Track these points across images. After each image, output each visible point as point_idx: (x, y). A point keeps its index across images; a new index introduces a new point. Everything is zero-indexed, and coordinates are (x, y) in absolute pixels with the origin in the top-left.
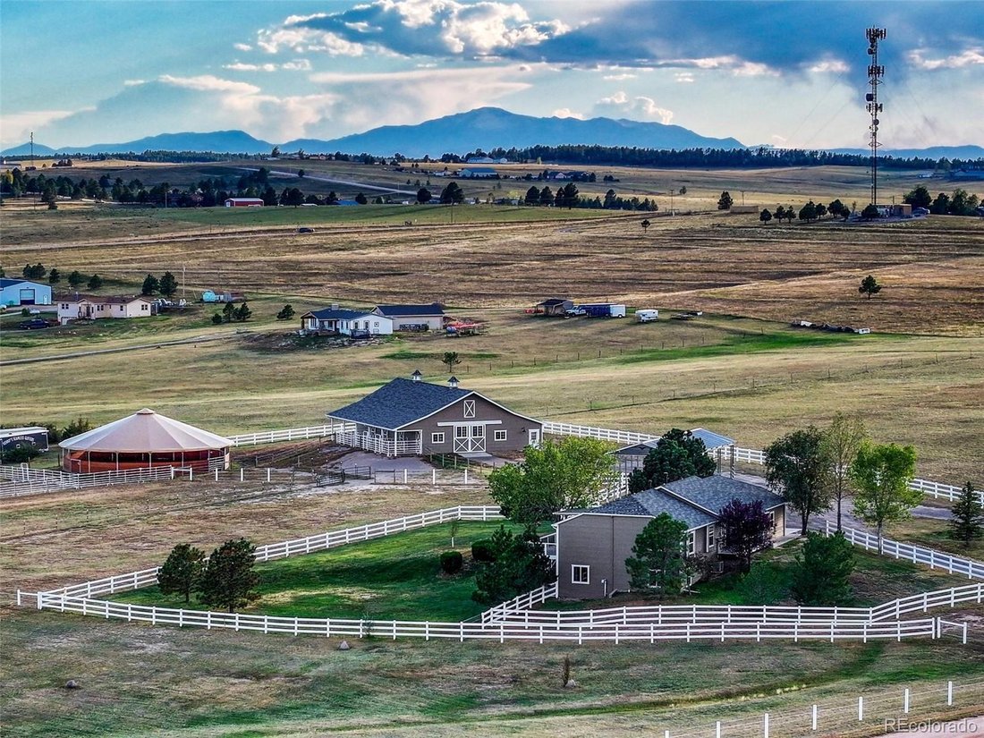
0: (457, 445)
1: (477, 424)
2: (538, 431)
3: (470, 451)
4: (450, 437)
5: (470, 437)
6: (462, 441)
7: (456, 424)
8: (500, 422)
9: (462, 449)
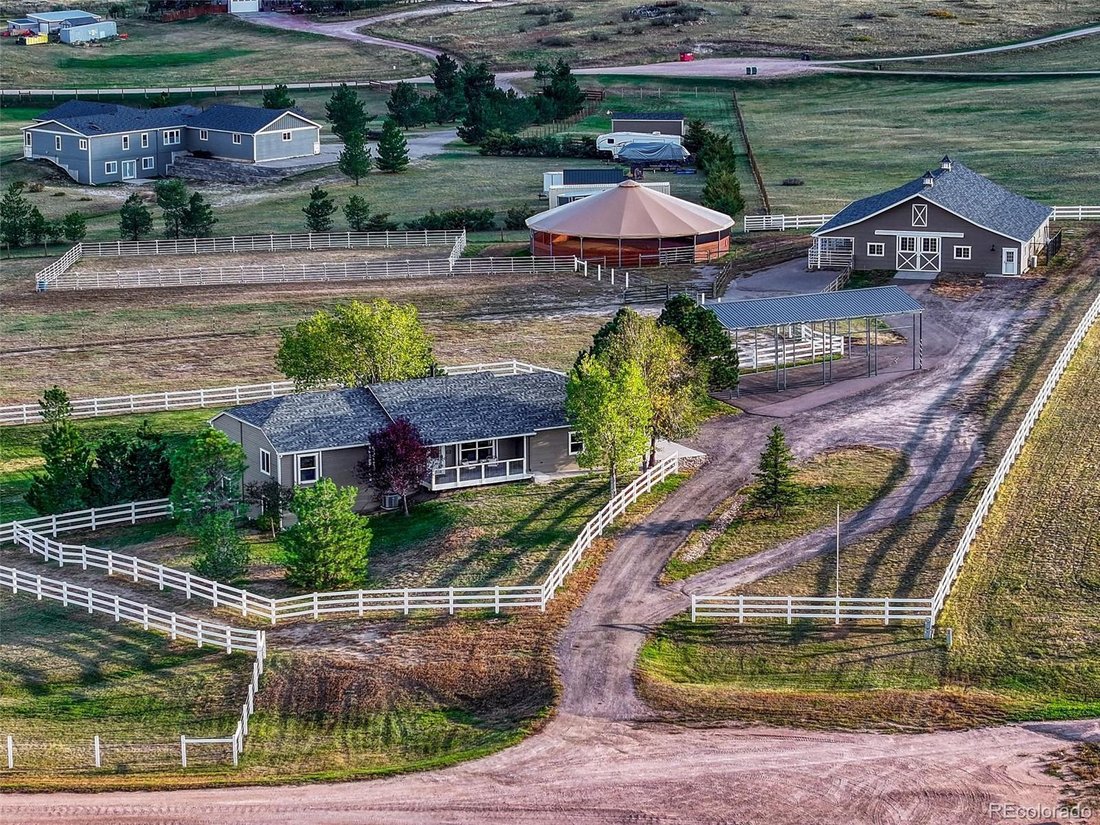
0: (901, 261)
1: (930, 235)
2: (1015, 250)
3: (918, 269)
4: (891, 249)
5: (919, 251)
6: (907, 256)
7: (900, 234)
8: (961, 235)
9: (907, 266)
